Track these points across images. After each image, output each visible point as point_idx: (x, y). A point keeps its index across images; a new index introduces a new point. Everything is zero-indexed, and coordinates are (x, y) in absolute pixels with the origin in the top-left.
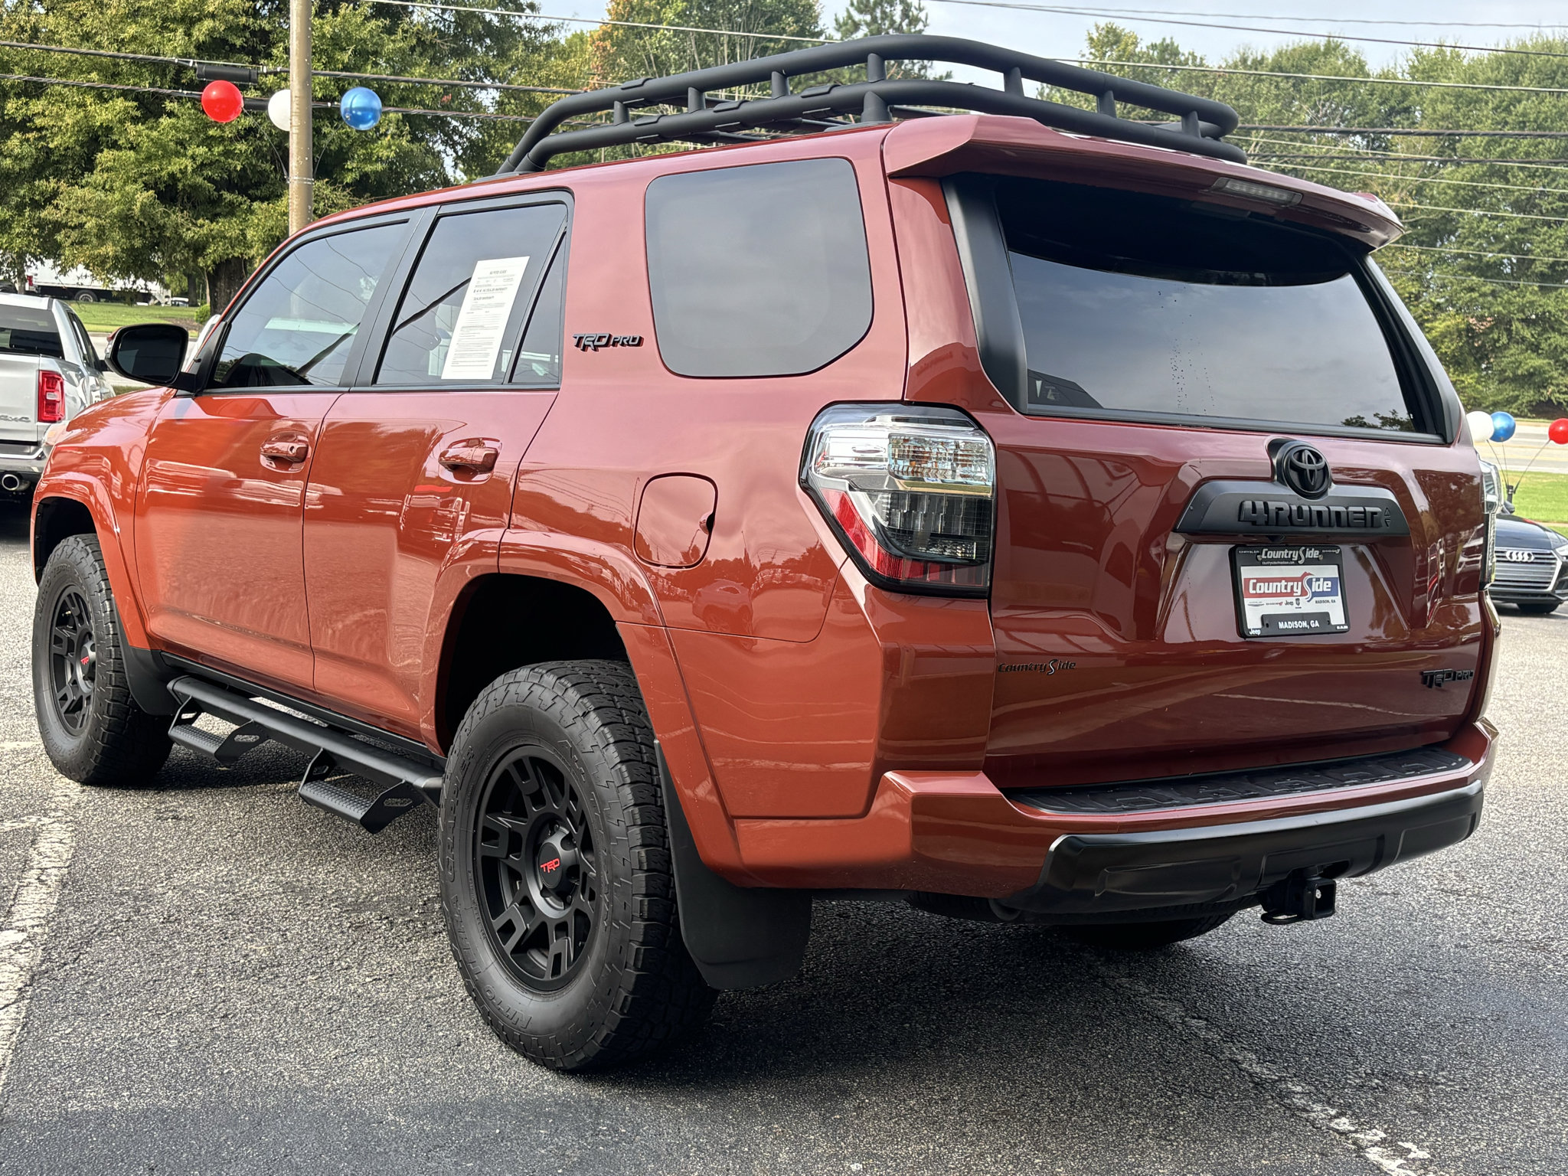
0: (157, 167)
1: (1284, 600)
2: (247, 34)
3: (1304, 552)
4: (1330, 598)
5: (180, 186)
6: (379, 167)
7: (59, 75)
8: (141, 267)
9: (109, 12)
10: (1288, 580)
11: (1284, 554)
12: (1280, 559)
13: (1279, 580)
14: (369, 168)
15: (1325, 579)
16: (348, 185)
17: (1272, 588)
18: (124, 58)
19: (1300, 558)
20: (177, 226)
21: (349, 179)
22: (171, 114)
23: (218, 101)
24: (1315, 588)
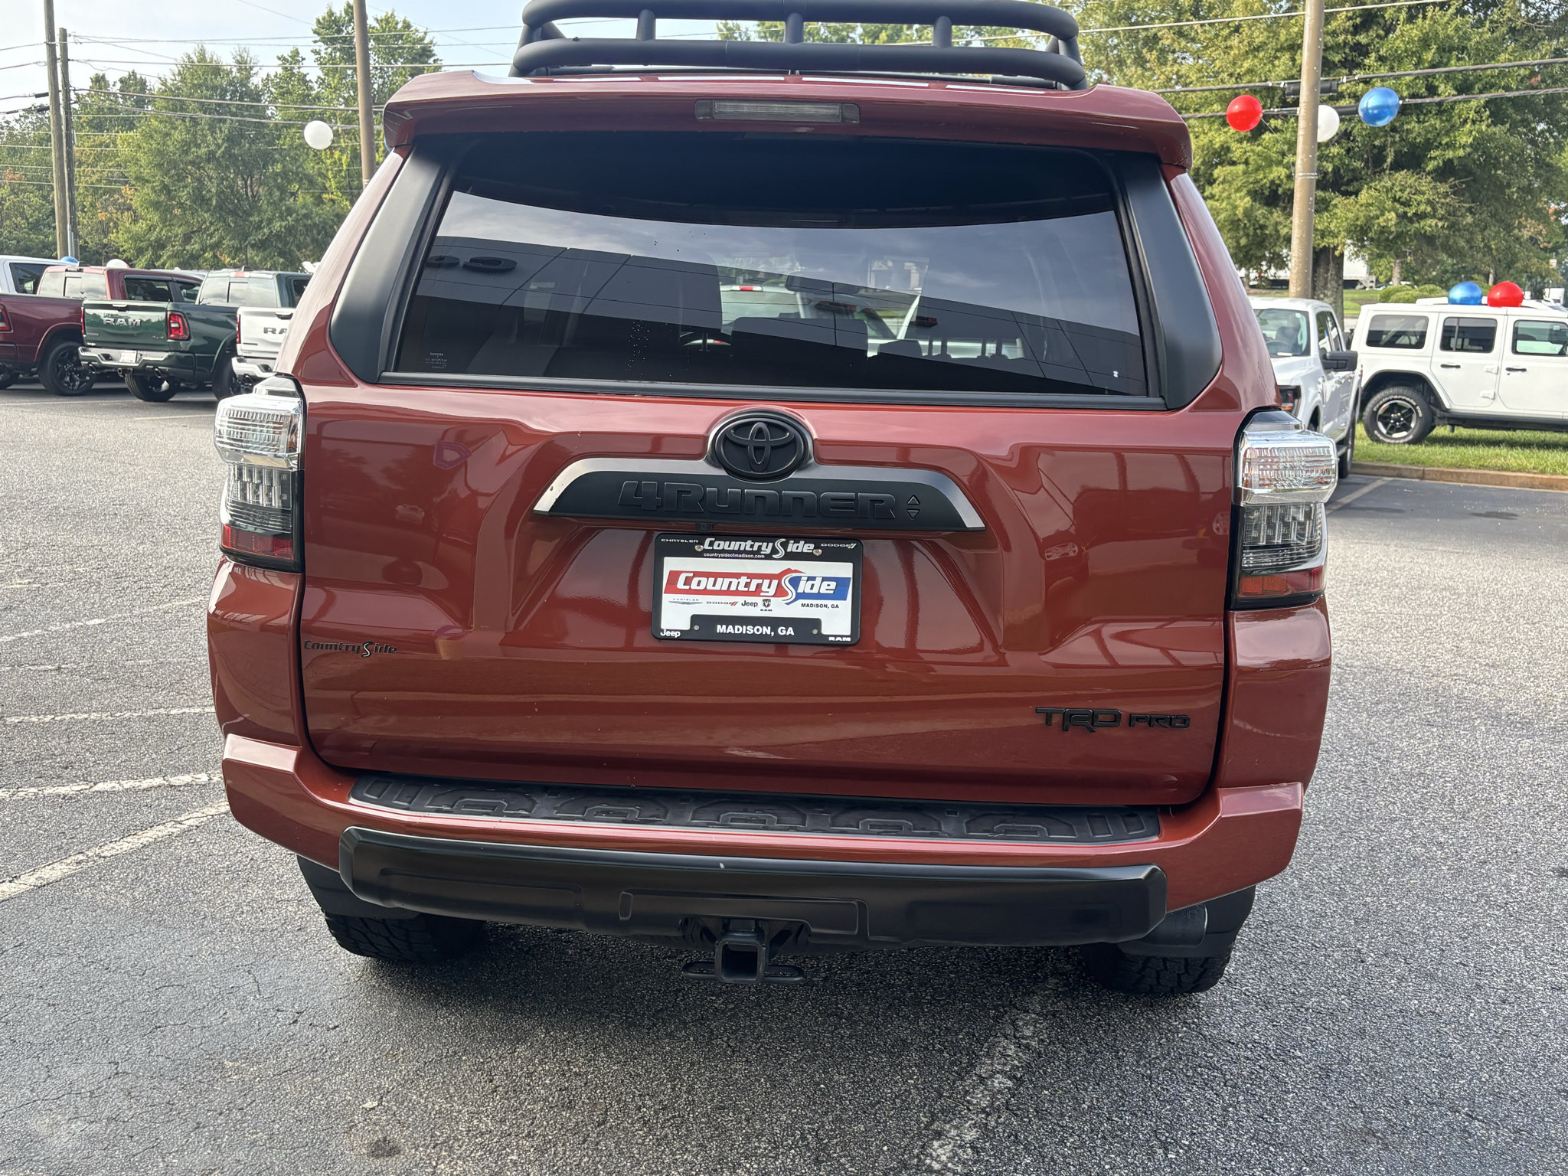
0: (1261, 176)
1: (741, 599)
2: (1347, 51)
3: (785, 545)
4: (829, 603)
5: (1280, 191)
6: (1461, 153)
7: (1196, 110)
8: (1250, 261)
9: (1232, 53)
10: (751, 576)
11: (747, 545)
12: (739, 552)
13: (738, 576)
14: (1450, 154)
15: (824, 579)
16: (1429, 173)
17: (722, 584)
18: (1244, 88)
19: (774, 551)
20: (1277, 224)
21: (1429, 168)
22: (1276, 130)
23: (1240, 113)
24: (804, 587)
